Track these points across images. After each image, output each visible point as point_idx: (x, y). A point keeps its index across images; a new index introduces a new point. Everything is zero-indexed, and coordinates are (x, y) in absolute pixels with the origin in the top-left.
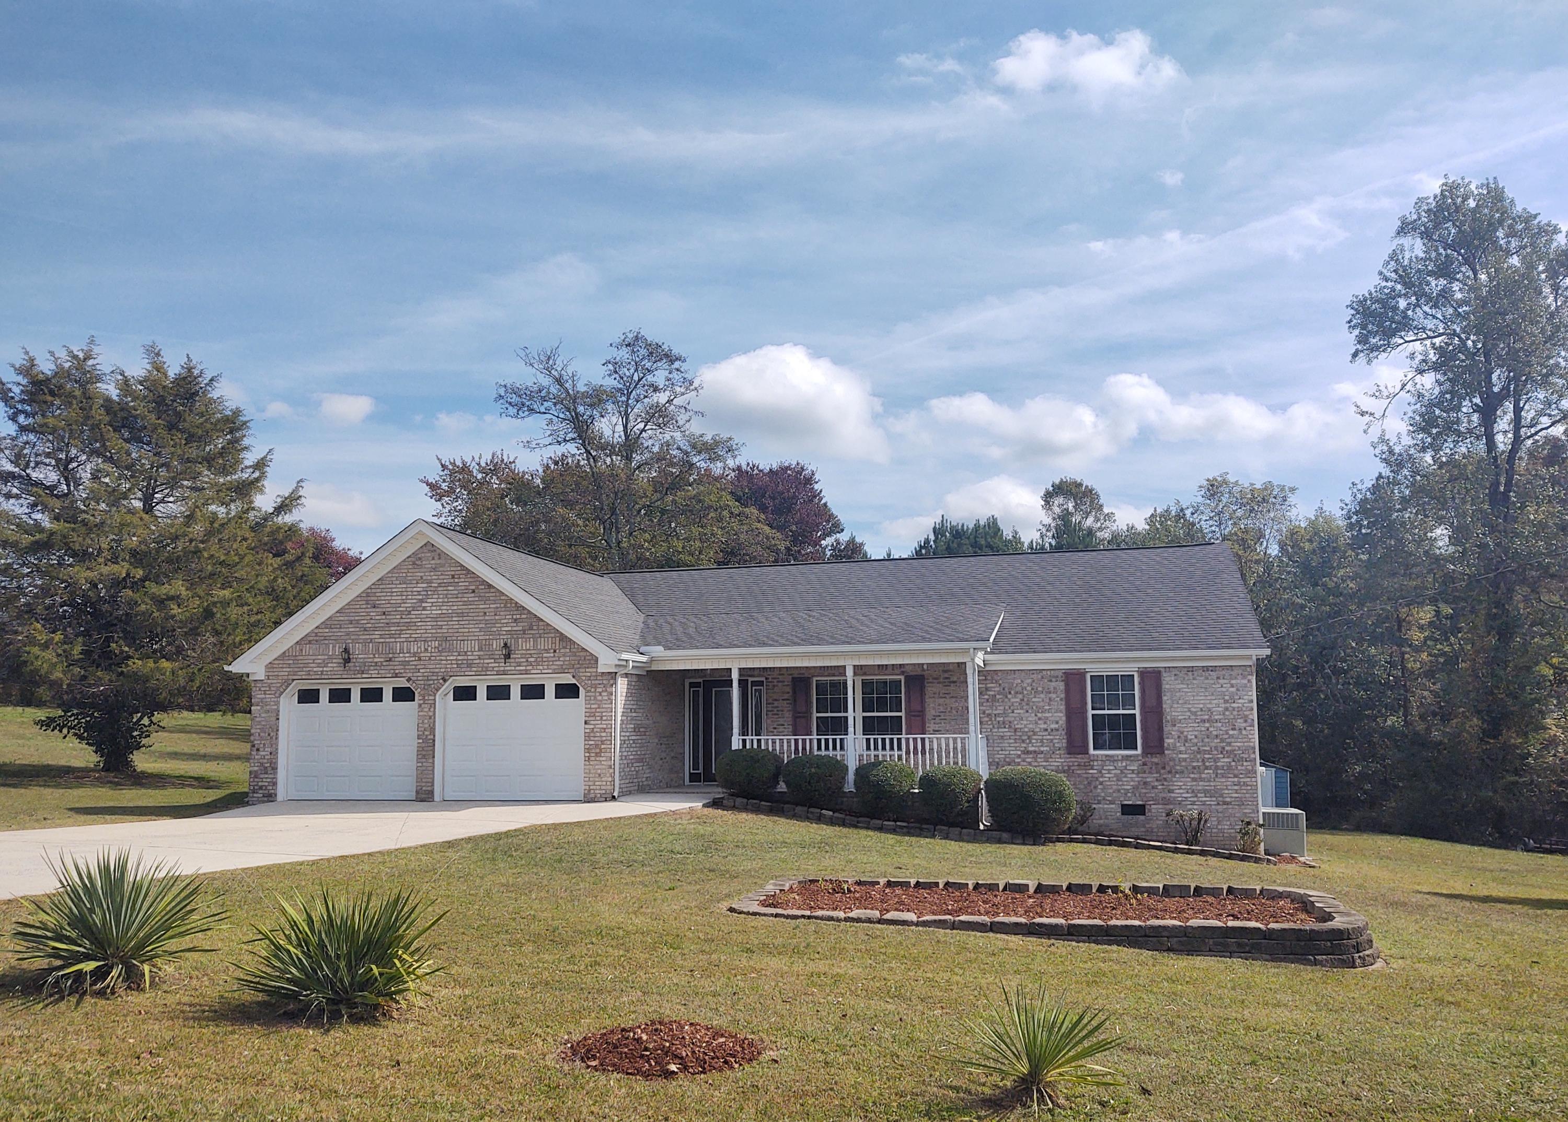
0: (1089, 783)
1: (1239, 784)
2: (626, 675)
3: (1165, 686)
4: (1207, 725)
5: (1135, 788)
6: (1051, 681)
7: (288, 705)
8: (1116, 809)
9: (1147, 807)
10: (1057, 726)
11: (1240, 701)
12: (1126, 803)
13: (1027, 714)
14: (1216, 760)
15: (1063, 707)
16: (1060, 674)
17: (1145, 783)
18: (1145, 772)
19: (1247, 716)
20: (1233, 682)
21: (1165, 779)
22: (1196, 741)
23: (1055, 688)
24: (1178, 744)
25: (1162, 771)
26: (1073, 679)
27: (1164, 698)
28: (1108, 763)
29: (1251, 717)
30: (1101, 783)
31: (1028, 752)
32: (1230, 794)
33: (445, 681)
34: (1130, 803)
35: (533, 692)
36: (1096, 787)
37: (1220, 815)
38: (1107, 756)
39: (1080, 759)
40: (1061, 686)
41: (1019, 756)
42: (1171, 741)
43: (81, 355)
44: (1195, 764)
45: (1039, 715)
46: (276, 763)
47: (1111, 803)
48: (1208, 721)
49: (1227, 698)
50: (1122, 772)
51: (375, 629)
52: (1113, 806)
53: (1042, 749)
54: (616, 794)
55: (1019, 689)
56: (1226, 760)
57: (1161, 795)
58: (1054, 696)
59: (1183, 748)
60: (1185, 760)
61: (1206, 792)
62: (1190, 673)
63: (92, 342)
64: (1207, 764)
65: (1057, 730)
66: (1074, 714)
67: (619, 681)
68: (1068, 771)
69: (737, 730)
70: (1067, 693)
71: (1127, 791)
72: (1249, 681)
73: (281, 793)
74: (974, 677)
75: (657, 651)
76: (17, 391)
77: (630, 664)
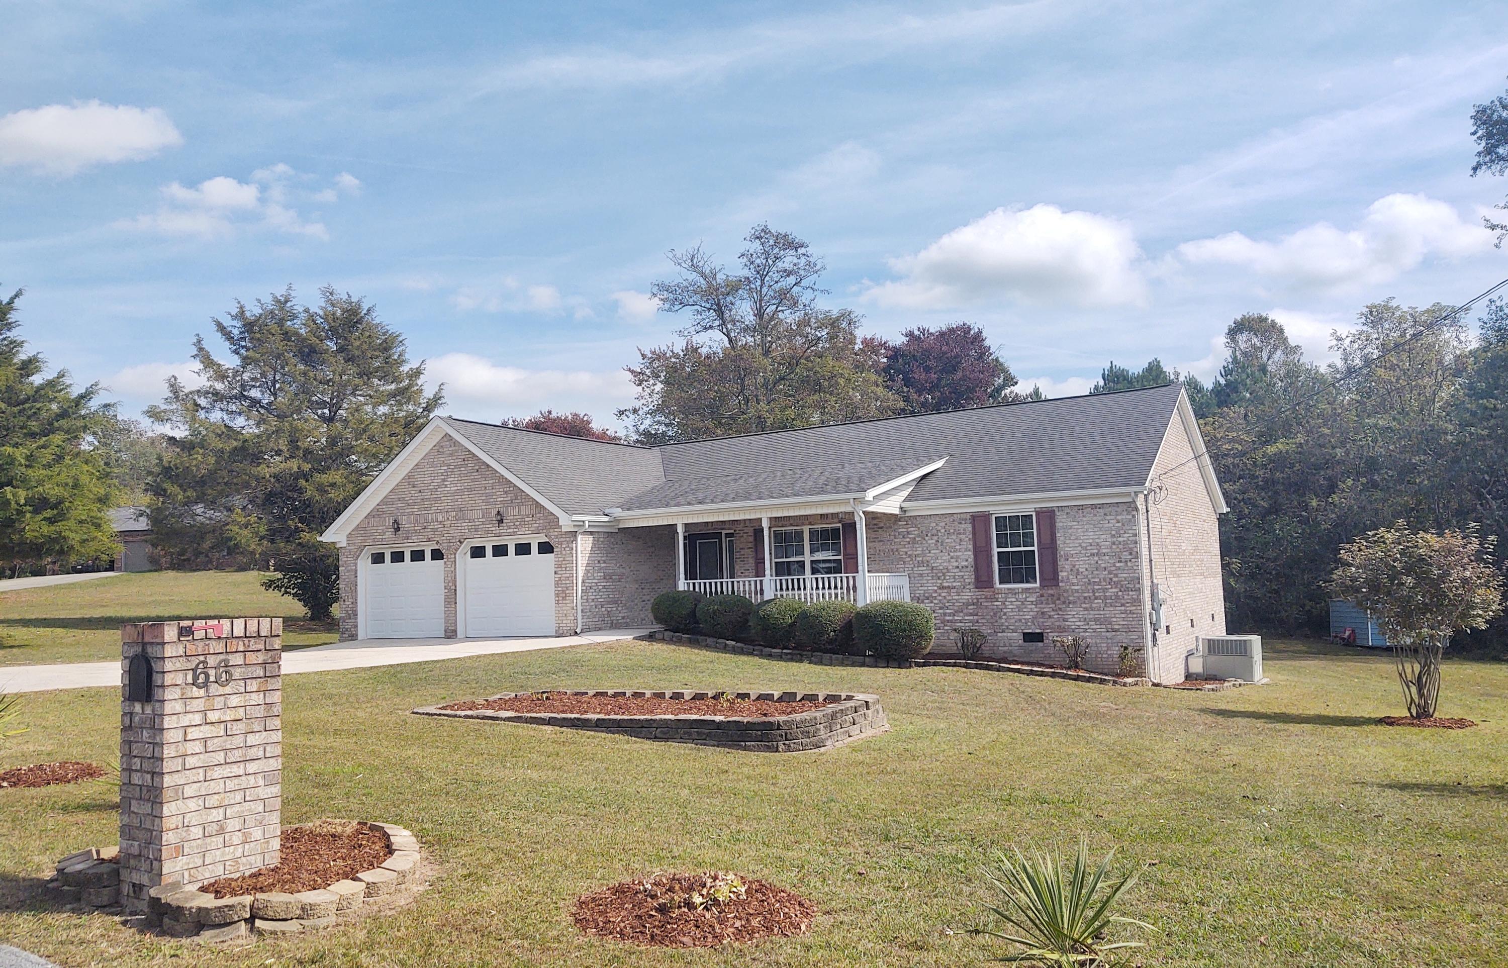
0: (995, 614)
1: (1125, 612)
2: (585, 533)
3: (1059, 524)
4: (1096, 558)
5: (1034, 618)
6: (960, 523)
7: (364, 565)
8: (1018, 638)
9: (1045, 635)
10: (966, 564)
11: (1126, 535)
12: (1026, 630)
13: (941, 554)
14: (1105, 590)
15: (971, 547)
16: (968, 516)
17: (1043, 613)
18: (1042, 603)
19: (1131, 549)
20: (1119, 517)
21: (1060, 609)
22: (1086, 573)
23: (964, 530)
24: (1071, 577)
25: (1057, 602)
26: (979, 521)
27: (1058, 535)
28: (1010, 595)
29: (1135, 549)
30: (1005, 614)
31: (944, 588)
32: (1118, 621)
33: (461, 543)
34: (1030, 631)
35: (523, 549)
36: (1000, 618)
37: (1110, 641)
38: (1008, 589)
39: (987, 592)
40: (969, 527)
41: (936, 591)
42: (1065, 574)
43: (283, 299)
44: (1086, 595)
45: (952, 554)
46: (356, 611)
47: (1014, 630)
48: (1097, 554)
49: (1113, 532)
50: (1023, 603)
51: (415, 504)
52: (1015, 634)
53: (954, 584)
54: (578, 631)
55: (934, 532)
56: (1114, 590)
57: (1057, 624)
58: (963, 536)
59: (1075, 581)
60: (1077, 591)
61: (1096, 620)
62: (1080, 511)
63: (290, 288)
64: (1097, 594)
65: (967, 567)
66: (981, 552)
67: (579, 537)
68: (977, 603)
69: (682, 576)
70: (974, 534)
71: (1027, 621)
72: (1134, 516)
73: (361, 634)
74: (861, 524)
75: (617, 512)
76: (236, 332)
77: (587, 524)
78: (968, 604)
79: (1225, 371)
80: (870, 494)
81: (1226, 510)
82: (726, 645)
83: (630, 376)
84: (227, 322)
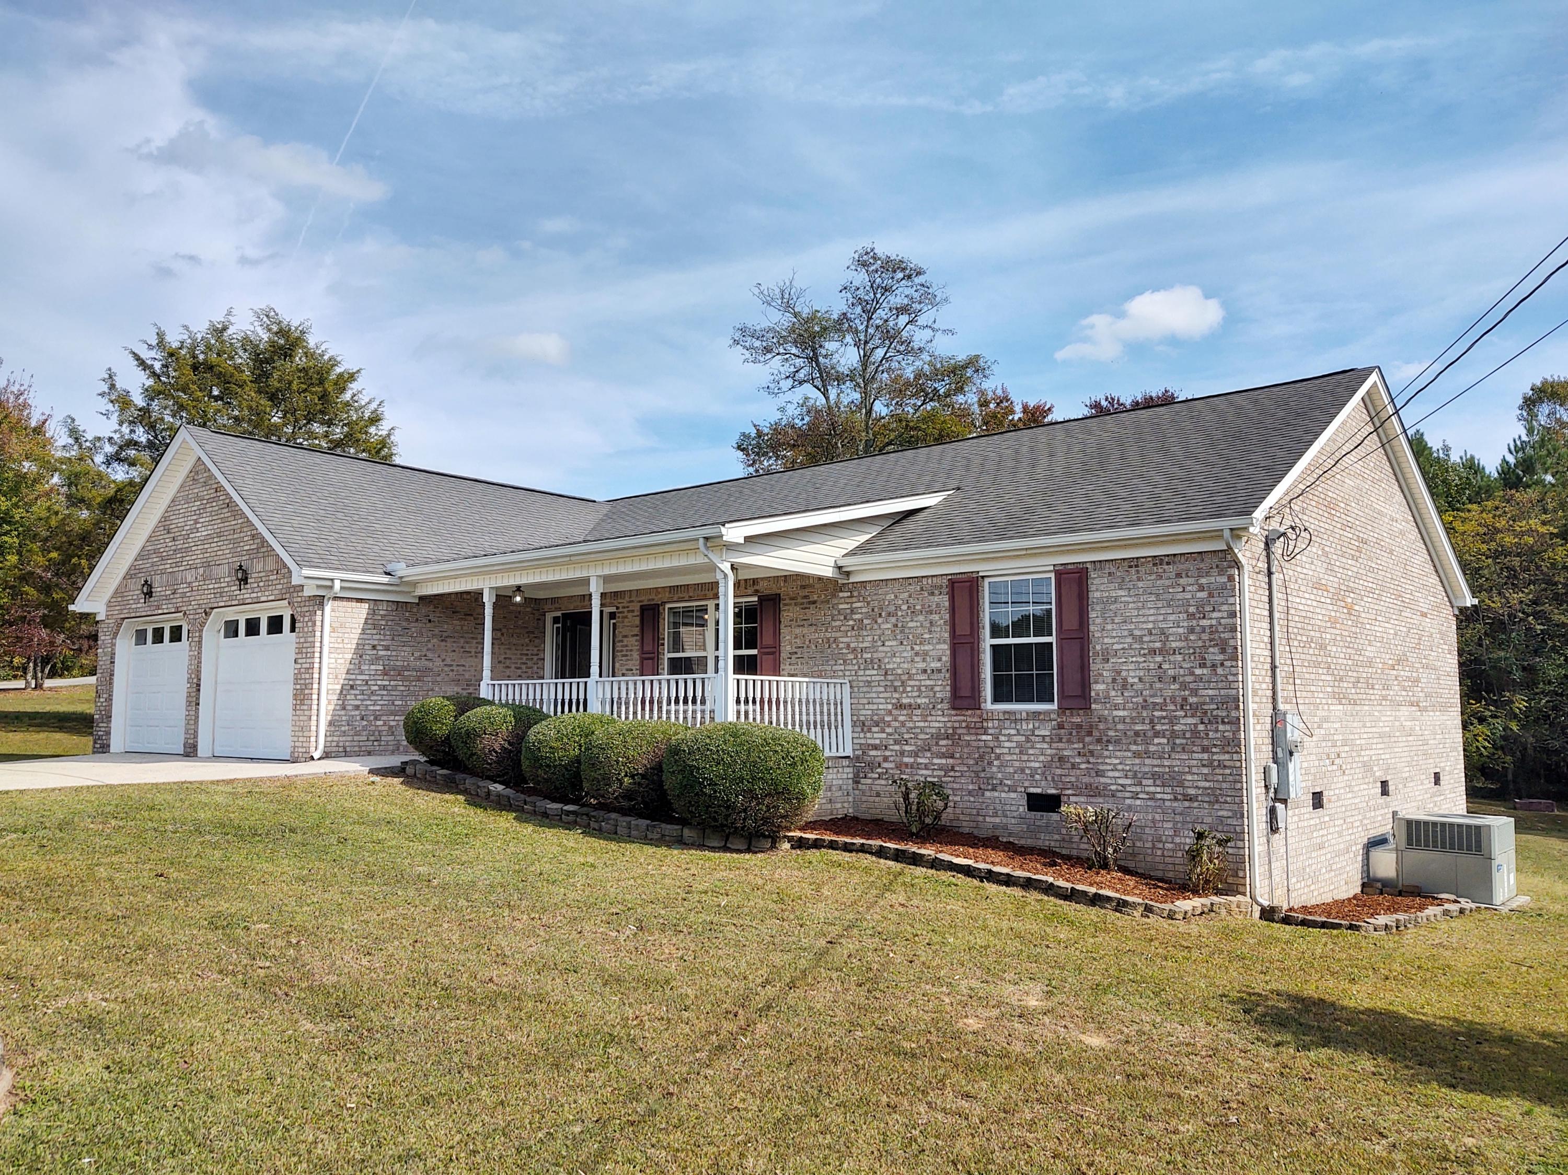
0: (981, 757)
1: (1210, 764)
3: (1094, 595)
4: (1159, 659)
5: (1047, 766)
6: (932, 594)
7: (127, 647)
8: (1016, 803)
9: (1064, 799)
10: (939, 665)
11: (1215, 615)
12: (1032, 790)
13: (901, 648)
14: (1173, 721)
15: (947, 635)
16: (945, 582)
17: (1061, 759)
18: (1060, 741)
19: (1226, 641)
20: (1203, 581)
21: (1092, 753)
22: (1140, 686)
23: (938, 605)
24: (1113, 693)
25: (1087, 739)
26: (963, 588)
27: (1092, 615)
28: (1007, 723)
29: (1232, 642)
30: (998, 757)
31: (901, 707)
32: (1195, 782)
33: (210, 614)
34: (1039, 791)
35: (275, 626)
36: (990, 763)
37: (1179, 818)
38: (1005, 712)
39: (970, 717)
40: (945, 600)
41: (890, 713)
42: (1101, 687)
44: (1138, 727)
45: (917, 648)
46: (110, 711)
47: (1012, 789)
48: (1162, 651)
49: (1192, 609)
50: (1028, 740)
51: (168, 558)
52: (1013, 795)
53: (919, 701)
54: (317, 754)
55: (892, 609)
56: (1190, 721)
57: (1086, 780)
58: (937, 617)
59: (1120, 700)
60: (1123, 720)
61: (1154, 776)
62: (1133, 570)
63: (230, 312)
64: (1158, 727)
65: (939, 671)
66: (964, 645)
67: (328, 608)
68: (953, 736)
69: (487, 673)
70: (953, 610)
71: (1034, 771)
72: (1231, 578)
73: (116, 744)
74: (726, 587)
75: (401, 569)
77: (337, 585)
78: (938, 737)
80: (734, 533)
81: (1469, 601)
82: (489, 793)
84: (145, 352)
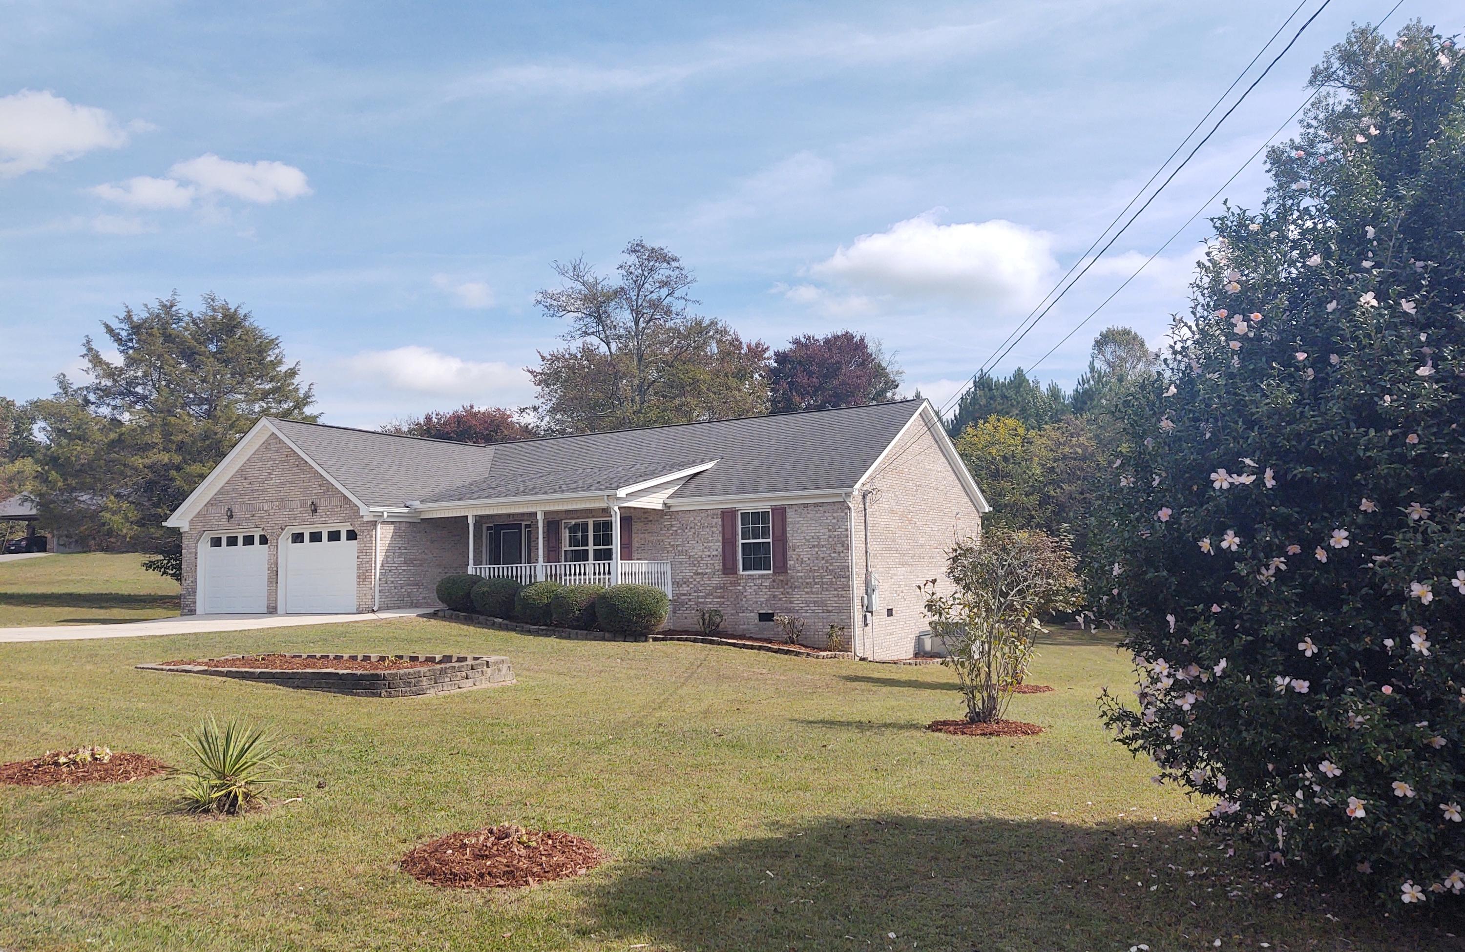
0: (737, 597)
1: (838, 596)
2: (384, 522)
4: (816, 549)
5: (767, 600)
6: (713, 518)
7: (204, 549)
8: (754, 618)
9: (775, 615)
10: (716, 553)
11: (840, 530)
12: (761, 612)
13: (697, 545)
14: (822, 577)
15: (720, 538)
16: (719, 512)
17: (774, 596)
18: (774, 588)
19: (844, 542)
20: (835, 515)
21: (788, 593)
22: (808, 562)
23: (716, 524)
24: (797, 565)
25: (786, 587)
26: (728, 516)
27: (788, 529)
28: (750, 581)
29: (847, 542)
31: (698, 574)
32: (832, 604)
33: (283, 529)
34: (764, 612)
35: (334, 536)
36: (741, 600)
37: (824, 620)
38: (748, 576)
39: (731, 578)
40: (720, 521)
41: (692, 577)
42: (792, 563)
43: (168, 304)
44: (808, 581)
45: (705, 545)
46: (195, 589)
47: (752, 612)
48: (818, 546)
49: (830, 528)
50: (759, 588)
51: (246, 494)
52: (752, 615)
53: (707, 571)
54: (375, 609)
55: (692, 525)
56: (829, 577)
57: (785, 605)
58: (714, 529)
59: (800, 568)
60: (801, 578)
61: (815, 602)
62: (806, 509)
63: (175, 294)
64: (816, 581)
65: (717, 556)
66: (728, 543)
67: (379, 527)
68: (723, 588)
69: (471, 561)
70: (723, 526)
71: (762, 602)
72: (846, 514)
73: (199, 609)
74: (616, 518)
75: (417, 504)
76: (124, 334)
77: (385, 515)
78: (717, 588)
79: (1083, 380)
80: (622, 493)
81: (987, 509)
82: (494, 622)
83: (530, 376)
84: (115, 325)
